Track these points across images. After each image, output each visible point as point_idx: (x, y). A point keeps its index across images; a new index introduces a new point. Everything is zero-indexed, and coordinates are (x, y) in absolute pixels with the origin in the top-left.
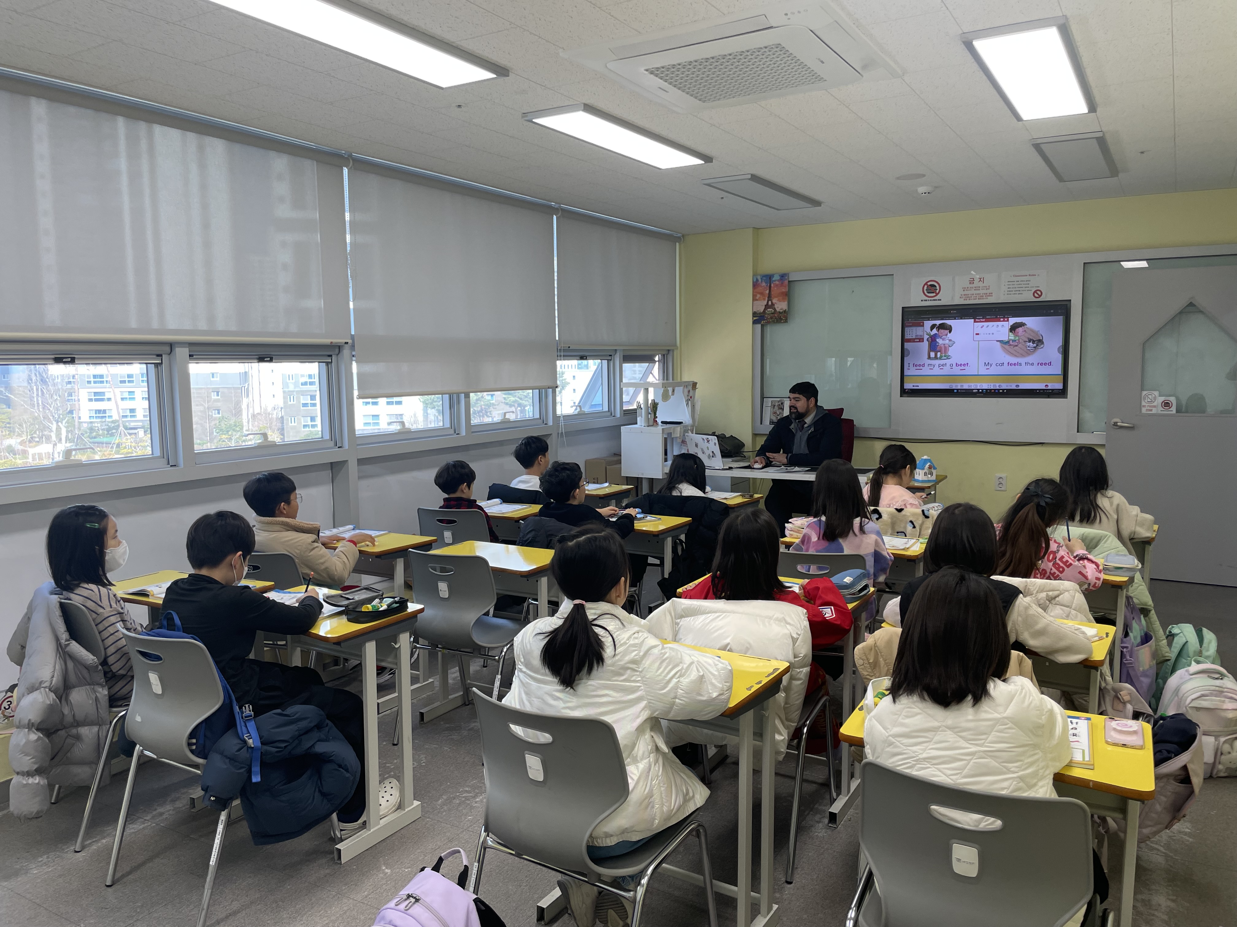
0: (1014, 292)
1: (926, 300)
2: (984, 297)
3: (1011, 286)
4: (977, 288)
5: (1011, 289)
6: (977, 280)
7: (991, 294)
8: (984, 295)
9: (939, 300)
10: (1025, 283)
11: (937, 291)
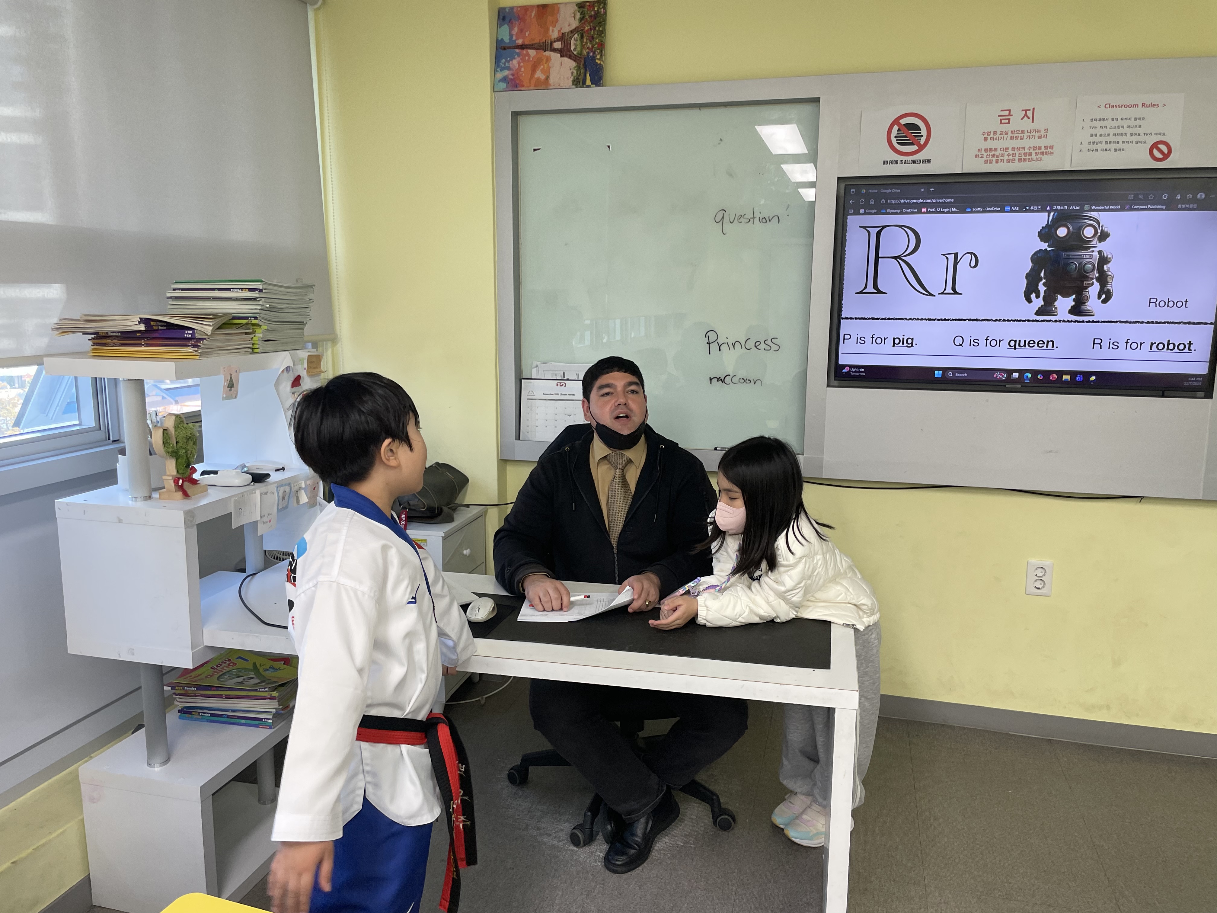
0: (1104, 146)
1: (895, 162)
2: (1033, 156)
3: (1099, 131)
4: (1016, 135)
5: (1097, 139)
6: (1017, 114)
7: (1049, 150)
8: (1033, 152)
9: (924, 161)
10: (1133, 123)
11: (923, 140)
